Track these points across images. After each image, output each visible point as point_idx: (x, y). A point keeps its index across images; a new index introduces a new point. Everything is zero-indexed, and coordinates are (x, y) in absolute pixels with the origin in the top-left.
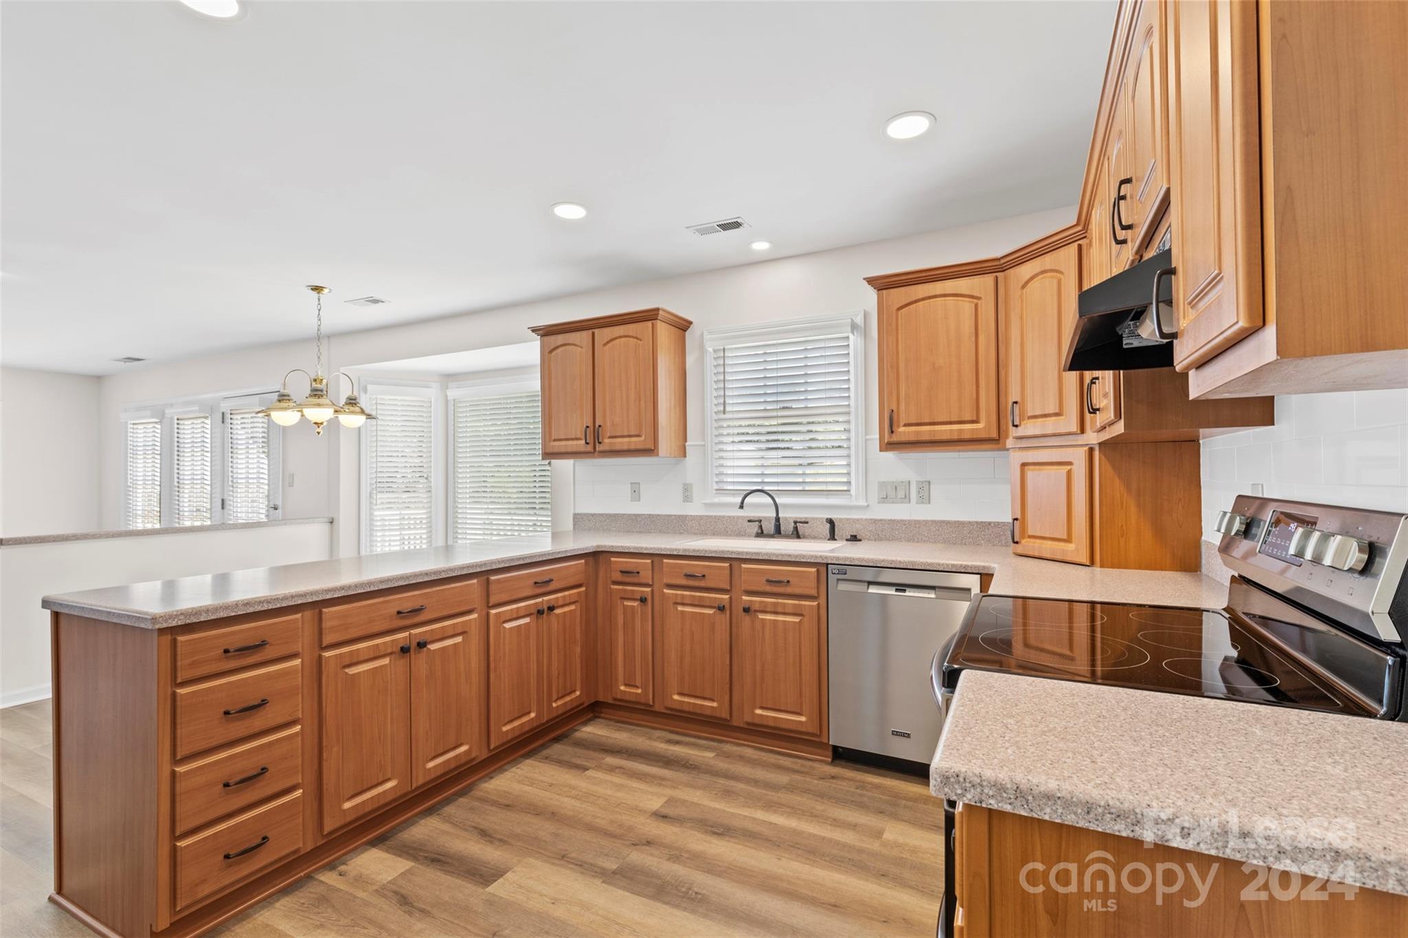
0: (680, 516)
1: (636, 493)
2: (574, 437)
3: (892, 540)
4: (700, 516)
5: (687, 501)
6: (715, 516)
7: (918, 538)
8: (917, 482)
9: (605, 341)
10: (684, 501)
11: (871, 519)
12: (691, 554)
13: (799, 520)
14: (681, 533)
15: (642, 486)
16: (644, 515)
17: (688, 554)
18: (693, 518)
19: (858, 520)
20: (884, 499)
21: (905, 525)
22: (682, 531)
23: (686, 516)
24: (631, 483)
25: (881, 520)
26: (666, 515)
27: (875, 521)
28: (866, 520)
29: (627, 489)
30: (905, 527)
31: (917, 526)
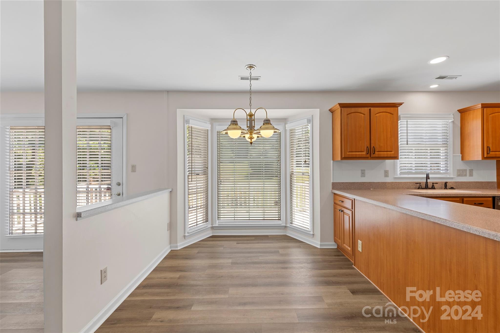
0: (383, 183)
1: (363, 174)
2: (360, 151)
3: (462, 188)
4: (392, 182)
5: (387, 177)
6: (398, 182)
7: (469, 187)
8: (470, 170)
9: (376, 113)
10: (385, 177)
11: (455, 182)
12: (444, 196)
13: (434, 183)
14: (384, 189)
15: (366, 171)
16: (367, 182)
17: (443, 196)
18: (389, 183)
19: (451, 182)
20: (459, 175)
21: (466, 183)
22: (384, 188)
23: (386, 182)
24: (361, 170)
25: (458, 182)
26: (377, 182)
27: (456, 182)
28: (453, 182)
29: (359, 173)
30: (465, 184)
31: (469, 183)
